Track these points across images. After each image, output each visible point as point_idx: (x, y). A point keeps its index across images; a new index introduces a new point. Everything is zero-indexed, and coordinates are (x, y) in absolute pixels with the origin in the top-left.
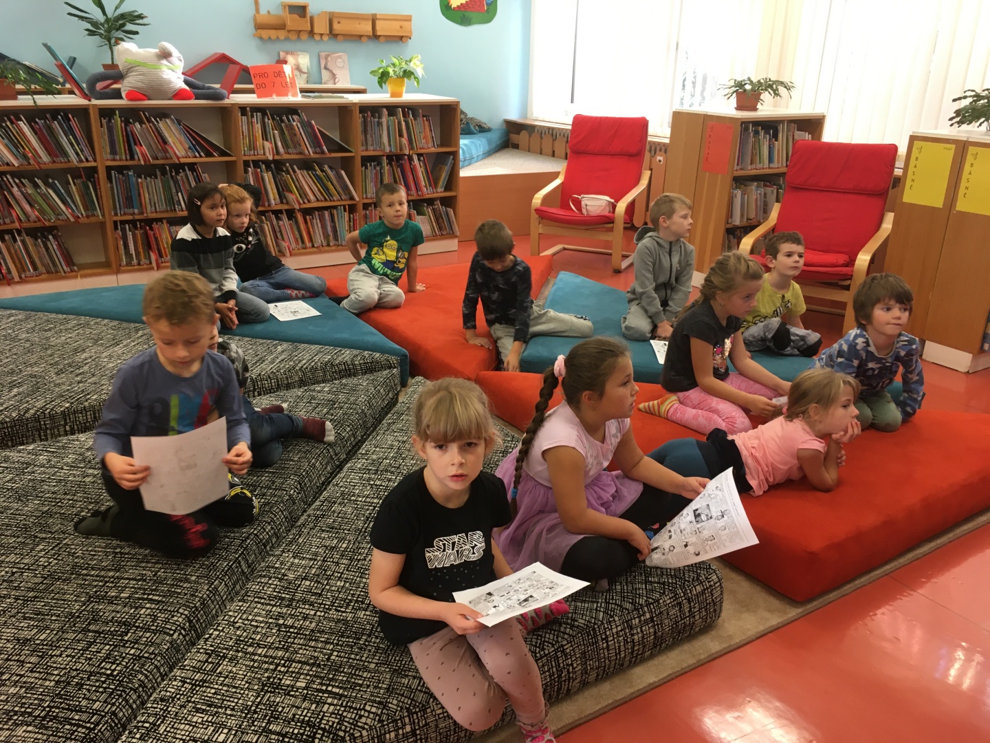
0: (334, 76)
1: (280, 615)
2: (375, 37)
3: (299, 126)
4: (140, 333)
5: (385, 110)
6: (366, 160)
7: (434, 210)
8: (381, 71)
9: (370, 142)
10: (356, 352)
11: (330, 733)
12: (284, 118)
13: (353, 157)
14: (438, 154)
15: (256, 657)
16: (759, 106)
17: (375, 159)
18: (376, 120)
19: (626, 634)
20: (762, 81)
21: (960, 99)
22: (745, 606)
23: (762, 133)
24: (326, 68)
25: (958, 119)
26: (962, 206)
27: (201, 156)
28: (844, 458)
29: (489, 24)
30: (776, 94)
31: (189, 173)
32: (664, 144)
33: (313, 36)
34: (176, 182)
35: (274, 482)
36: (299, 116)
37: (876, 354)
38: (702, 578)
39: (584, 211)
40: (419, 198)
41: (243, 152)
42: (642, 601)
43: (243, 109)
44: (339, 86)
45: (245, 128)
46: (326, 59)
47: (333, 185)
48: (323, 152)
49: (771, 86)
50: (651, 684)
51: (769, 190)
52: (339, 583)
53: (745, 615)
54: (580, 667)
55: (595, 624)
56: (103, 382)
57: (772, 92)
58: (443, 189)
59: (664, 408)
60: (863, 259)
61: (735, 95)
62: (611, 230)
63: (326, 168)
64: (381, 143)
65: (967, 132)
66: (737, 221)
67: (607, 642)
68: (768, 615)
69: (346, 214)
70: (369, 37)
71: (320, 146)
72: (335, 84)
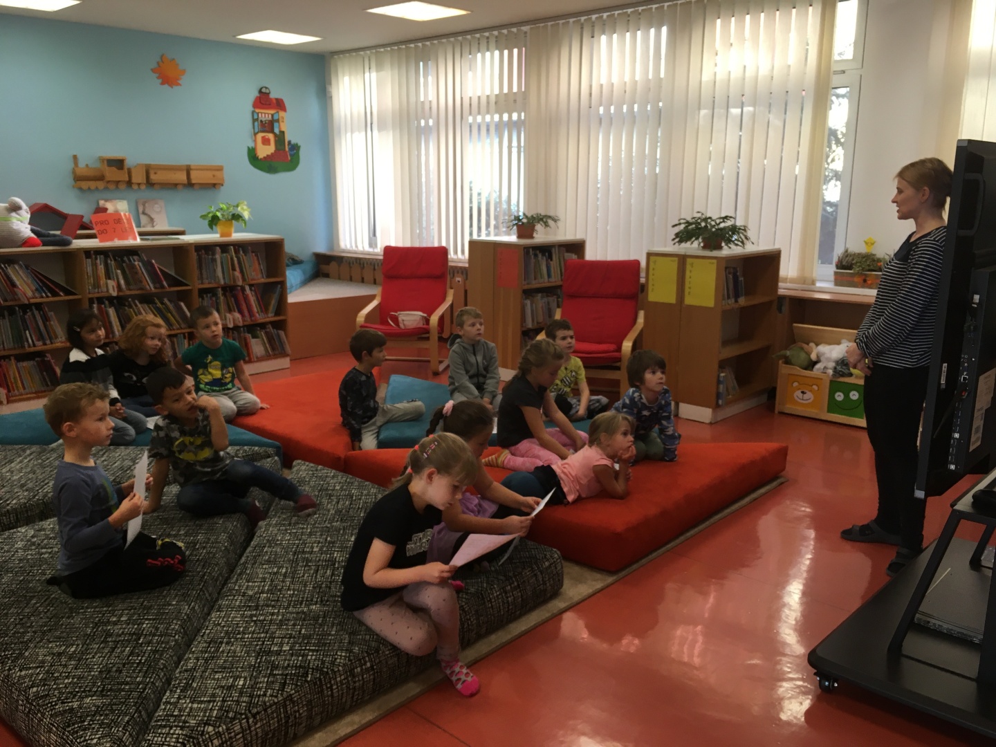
0: (152, 220)
1: (252, 616)
2: (190, 185)
3: (141, 264)
4: (28, 452)
5: (218, 248)
6: (203, 292)
7: (266, 333)
8: (210, 215)
9: (205, 276)
10: (238, 448)
11: (317, 670)
12: (125, 259)
13: (190, 290)
14: (265, 284)
15: (246, 640)
16: (535, 235)
17: (212, 291)
18: (210, 257)
19: (502, 597)
20: (534, 216)
21: (676, 225)
22: (579, 580)
23: (540, 256)
24: (144, 213)
25: (677, 240)
26: (689, 301)
27: (47, 297)
28: (631, 474)
29: (295, 172)
30: (546, 225)
31: (36, 312)
32: (465, 268)
33: (131, 186)
34: (24, 321)
35: (209, 539)
36: (140, 257)
37: (647, 404)
38: (548, 556)
39: (402, 326)
40: (252, 323)
41: (89, 291)
42: (511, 574)
43: (88, 252)
44: (158, 228)
45: (89, 269)
46: (144, 205)
47: (172, 315)
48: (163, 287)
49: (542, 219)
50: (523, 631)
51: (551, 299)
52: (289, 592)
53: (580, 586)
54: (475, 621)
55: (482, 590)
56: (16, 490)
57: (543, 224)
58: (273, 314)
59: (500, 460)
60: (627, 345)
61: (515, 227)
62: (428, 339)
63: (166, 300)
64: (215, 277)
65: (686, 248)
66: (529, 325)
67: (491, 603)
68: (594, 583)
69: (186, 342)
70: (184, 185)
71: (160, 282)
72: (153, 226)
